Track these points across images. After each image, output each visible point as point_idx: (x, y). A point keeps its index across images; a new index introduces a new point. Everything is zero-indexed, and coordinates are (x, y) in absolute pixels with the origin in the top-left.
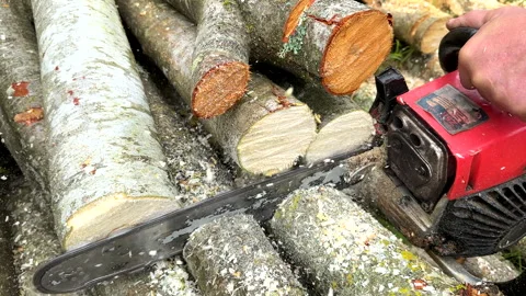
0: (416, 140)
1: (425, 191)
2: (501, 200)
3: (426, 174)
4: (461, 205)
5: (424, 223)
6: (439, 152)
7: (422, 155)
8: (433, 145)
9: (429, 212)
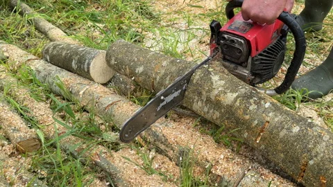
0: (233, 41)
1: (242, 59)
2: (268, 53)
3: (240, 52)
4: (256, 58)
5: (246, 72)
6: (242, 41)
7: (237, 46)
8: (240, 40)
9: (246, 67)
